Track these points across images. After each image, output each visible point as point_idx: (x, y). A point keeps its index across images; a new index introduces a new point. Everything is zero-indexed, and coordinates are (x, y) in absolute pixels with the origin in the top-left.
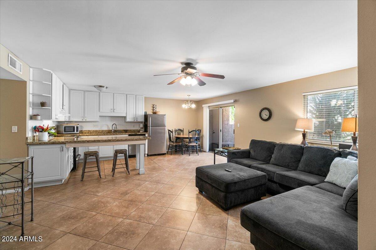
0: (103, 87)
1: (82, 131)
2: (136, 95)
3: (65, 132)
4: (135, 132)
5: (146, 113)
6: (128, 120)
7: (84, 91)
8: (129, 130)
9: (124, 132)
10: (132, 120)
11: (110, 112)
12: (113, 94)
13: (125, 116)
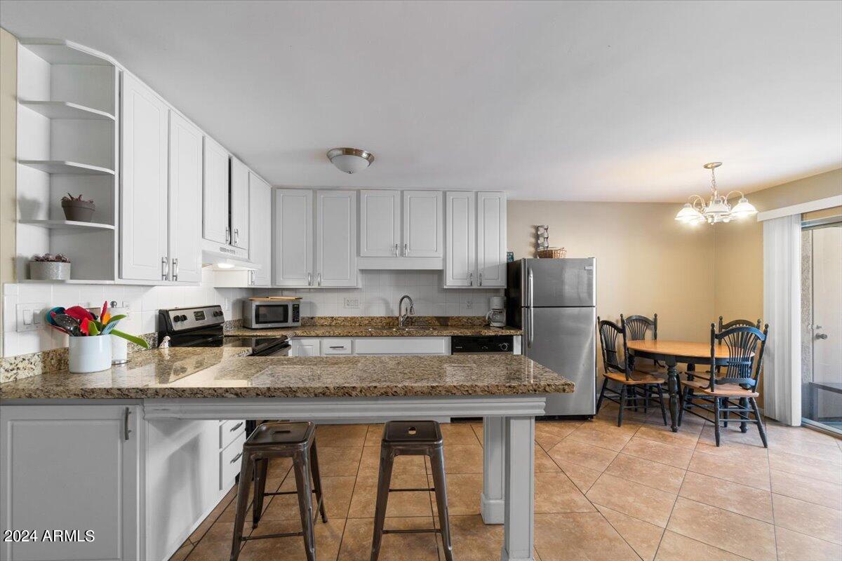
0: (358, 153)
1: (312, 318)
2: (477, 193)
3: (257, 322)
4: (473, 325)
5: (510, 255)
6: (450, 282)
7: (315, 190)
8: (452, 318)
9: (437, 323)
10: (464, 284)
11: (391, 256)
12: (399, 192)
13: (441, 268)
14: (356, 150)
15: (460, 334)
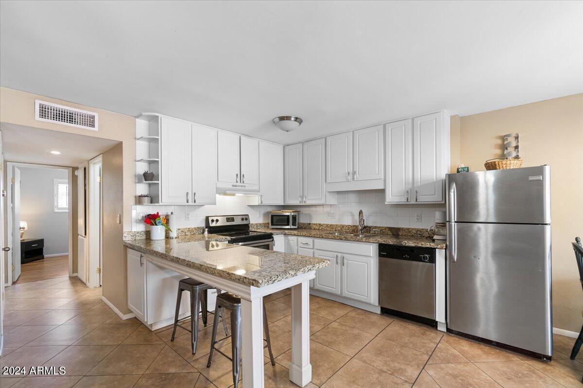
0: (288, 118)
1: (310, 224)
2: (413, 119)
3: (272, 225)
4: (422, 237)
7: (303, 143)
8: (403, 229)
9: (389, 232)
11: (345, 181)
12: (351, 133)
13: (383, 188)
14: (287, 117)
15: (383, 243)
